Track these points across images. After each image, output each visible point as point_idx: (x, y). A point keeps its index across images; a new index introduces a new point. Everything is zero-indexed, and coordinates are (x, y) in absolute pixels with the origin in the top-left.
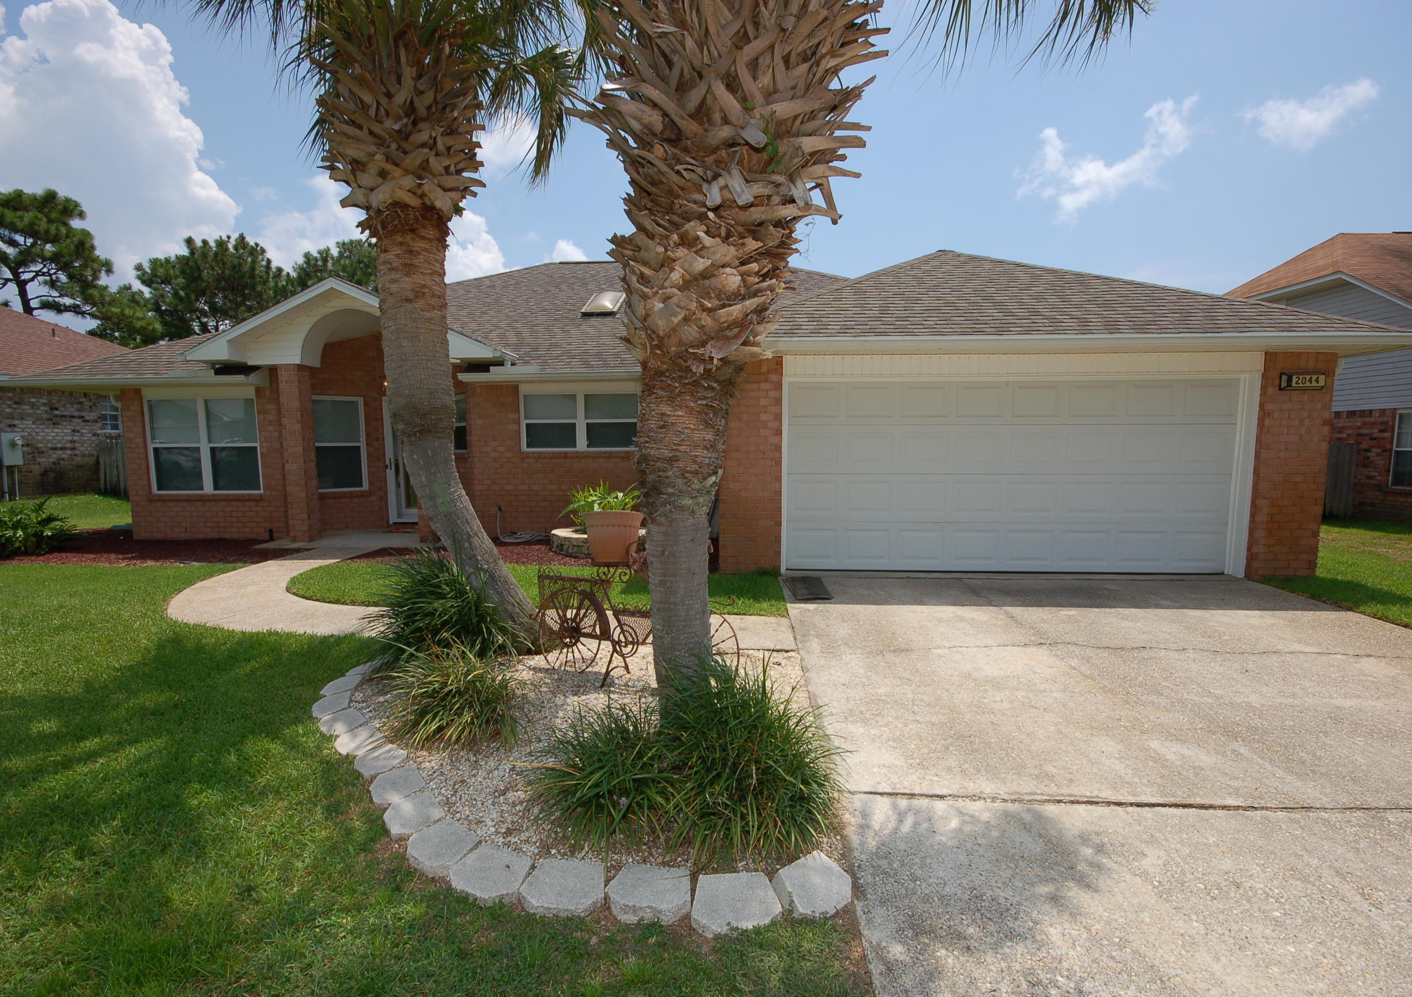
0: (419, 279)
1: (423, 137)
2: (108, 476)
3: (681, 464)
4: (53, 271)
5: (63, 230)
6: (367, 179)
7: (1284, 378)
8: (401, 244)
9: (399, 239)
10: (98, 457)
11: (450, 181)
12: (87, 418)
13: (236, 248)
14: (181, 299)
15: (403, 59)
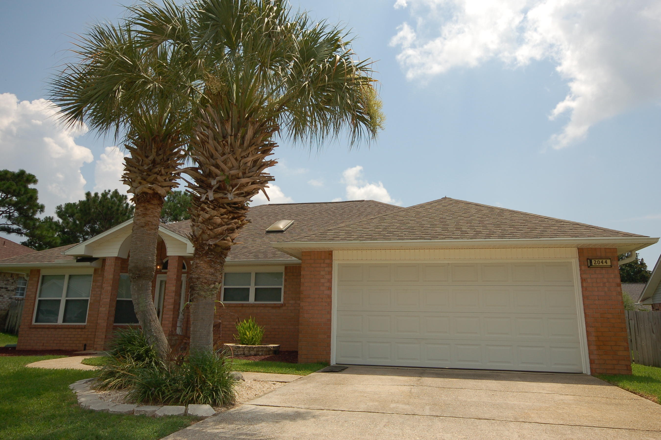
0: (148, 219)
1: (156, 170)
2: (10, 322)
3: (201, 280)
4: (12, 211)
5: (23, 190)
6: (135, 184)
7: (589, 261)
8: (143, 206)
9: (143, 205)
10: (8, 311)
11: (165, 184)
12: (9, 289)
13: (112, 197)
14: (77, 225)
15: (153, 146)
